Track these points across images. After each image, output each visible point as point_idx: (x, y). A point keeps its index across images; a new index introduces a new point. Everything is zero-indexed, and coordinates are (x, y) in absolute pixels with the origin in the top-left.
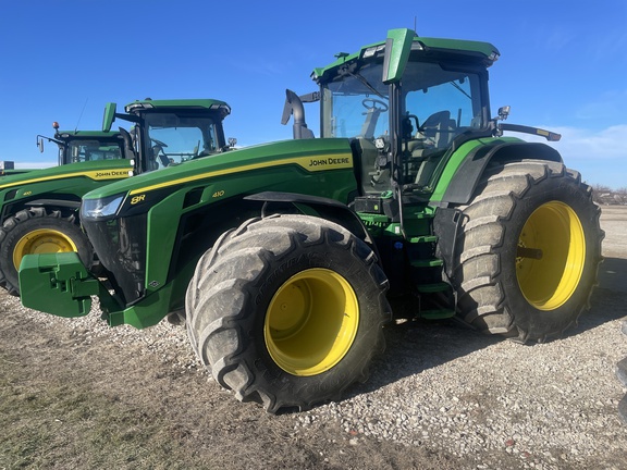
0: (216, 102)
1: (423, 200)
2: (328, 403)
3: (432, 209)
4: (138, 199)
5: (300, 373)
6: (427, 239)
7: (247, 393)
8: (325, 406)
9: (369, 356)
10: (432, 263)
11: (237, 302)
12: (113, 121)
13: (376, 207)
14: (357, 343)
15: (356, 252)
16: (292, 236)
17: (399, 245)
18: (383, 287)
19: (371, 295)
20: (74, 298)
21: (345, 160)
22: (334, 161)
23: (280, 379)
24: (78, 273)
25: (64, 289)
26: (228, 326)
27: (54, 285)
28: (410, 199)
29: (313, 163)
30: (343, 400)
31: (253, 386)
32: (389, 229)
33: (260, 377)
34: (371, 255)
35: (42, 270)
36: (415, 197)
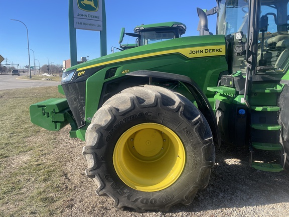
0: (176, 23)
1: (275, 79)
2: (156, 212)
3: (281, 86)
4: (81, 73)
5: (138, 188)
6: (269, 109)
7: (101, 193)
8: (154, 213)
9: (191, 188)
10: (270, 128)
11: (94, 138)
12: (123, 36)
13: (231, 83)
14: (183, 177)
15: (184, 114)
16: (132, 100)
17: (242, 112)
18: (206, 142)
19: (195, 146)
20: (53, 122)
21: (220, 50)
22: (209, 51)
23: (123, 189)
24: (54, 110)
25: (49, 116)
26: (88, 151)
27: (44, 114)
28: (262, 78)
29: (192, 52)
30: (169, 212)
31: (104, 190)
32: (237, 99)
33: (108, 185)
34: (197, 118)
35: (39, 106)
36: (267, 76)
